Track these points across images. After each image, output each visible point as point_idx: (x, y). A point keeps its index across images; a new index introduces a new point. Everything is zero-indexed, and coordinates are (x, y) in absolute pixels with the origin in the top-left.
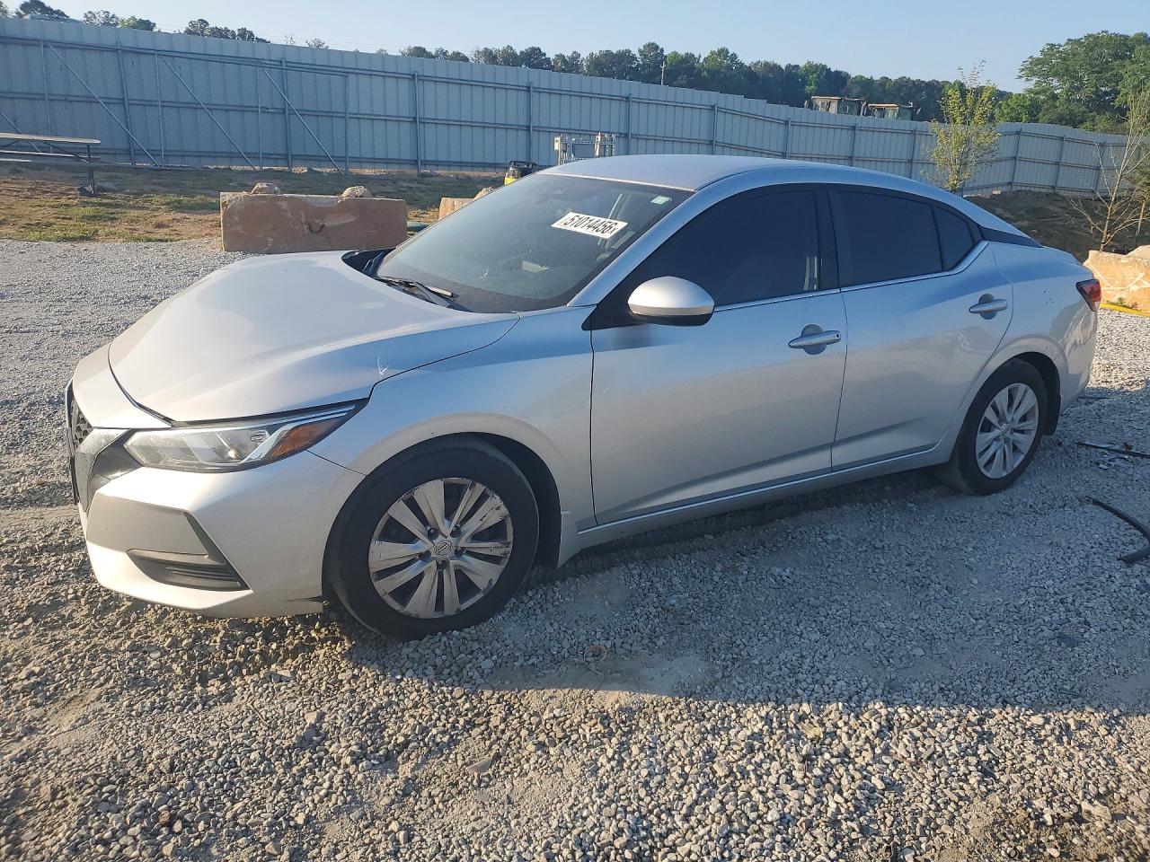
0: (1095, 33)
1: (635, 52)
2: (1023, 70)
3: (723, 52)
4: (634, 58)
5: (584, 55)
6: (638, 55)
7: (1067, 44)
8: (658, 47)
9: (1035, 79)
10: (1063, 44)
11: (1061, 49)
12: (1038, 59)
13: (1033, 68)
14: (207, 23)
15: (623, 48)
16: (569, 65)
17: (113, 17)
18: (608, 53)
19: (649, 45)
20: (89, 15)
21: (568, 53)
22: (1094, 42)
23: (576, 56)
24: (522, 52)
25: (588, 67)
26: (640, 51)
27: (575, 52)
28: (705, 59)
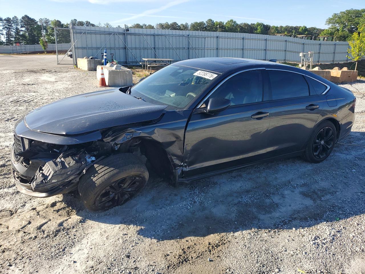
0: (349, 9)
1: (205, 22)
2: (327, 22)
3: (232, 21)
4: (205, 24)
5: (189, 24)
6: (206, 23)
7: (340, 13)
8: (212, 20)
9: (331, 25)
10: (339, 13)
11: (338, 15)
12: (331, 18)
13: (330, 21)
14: (76, 20)
15: (201, 21)
16: (185, 27)
17: (48, 19)
18: (196, 23)
19: (209, 20)
20: (41, 20)
21: (184, 23)
22: (349, 12)
23: (187, 24)
24: (171, 24)
25: (191, 27)
26: (206, 21)
27: (186, 23)
28: (226, 23)
